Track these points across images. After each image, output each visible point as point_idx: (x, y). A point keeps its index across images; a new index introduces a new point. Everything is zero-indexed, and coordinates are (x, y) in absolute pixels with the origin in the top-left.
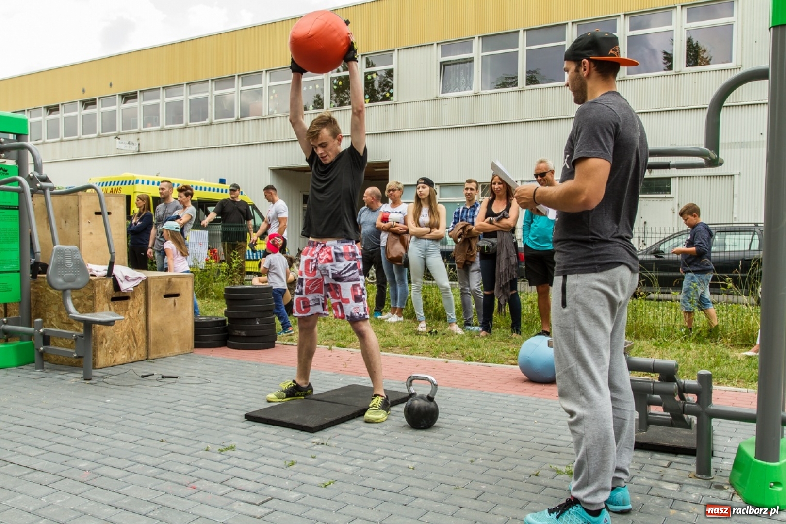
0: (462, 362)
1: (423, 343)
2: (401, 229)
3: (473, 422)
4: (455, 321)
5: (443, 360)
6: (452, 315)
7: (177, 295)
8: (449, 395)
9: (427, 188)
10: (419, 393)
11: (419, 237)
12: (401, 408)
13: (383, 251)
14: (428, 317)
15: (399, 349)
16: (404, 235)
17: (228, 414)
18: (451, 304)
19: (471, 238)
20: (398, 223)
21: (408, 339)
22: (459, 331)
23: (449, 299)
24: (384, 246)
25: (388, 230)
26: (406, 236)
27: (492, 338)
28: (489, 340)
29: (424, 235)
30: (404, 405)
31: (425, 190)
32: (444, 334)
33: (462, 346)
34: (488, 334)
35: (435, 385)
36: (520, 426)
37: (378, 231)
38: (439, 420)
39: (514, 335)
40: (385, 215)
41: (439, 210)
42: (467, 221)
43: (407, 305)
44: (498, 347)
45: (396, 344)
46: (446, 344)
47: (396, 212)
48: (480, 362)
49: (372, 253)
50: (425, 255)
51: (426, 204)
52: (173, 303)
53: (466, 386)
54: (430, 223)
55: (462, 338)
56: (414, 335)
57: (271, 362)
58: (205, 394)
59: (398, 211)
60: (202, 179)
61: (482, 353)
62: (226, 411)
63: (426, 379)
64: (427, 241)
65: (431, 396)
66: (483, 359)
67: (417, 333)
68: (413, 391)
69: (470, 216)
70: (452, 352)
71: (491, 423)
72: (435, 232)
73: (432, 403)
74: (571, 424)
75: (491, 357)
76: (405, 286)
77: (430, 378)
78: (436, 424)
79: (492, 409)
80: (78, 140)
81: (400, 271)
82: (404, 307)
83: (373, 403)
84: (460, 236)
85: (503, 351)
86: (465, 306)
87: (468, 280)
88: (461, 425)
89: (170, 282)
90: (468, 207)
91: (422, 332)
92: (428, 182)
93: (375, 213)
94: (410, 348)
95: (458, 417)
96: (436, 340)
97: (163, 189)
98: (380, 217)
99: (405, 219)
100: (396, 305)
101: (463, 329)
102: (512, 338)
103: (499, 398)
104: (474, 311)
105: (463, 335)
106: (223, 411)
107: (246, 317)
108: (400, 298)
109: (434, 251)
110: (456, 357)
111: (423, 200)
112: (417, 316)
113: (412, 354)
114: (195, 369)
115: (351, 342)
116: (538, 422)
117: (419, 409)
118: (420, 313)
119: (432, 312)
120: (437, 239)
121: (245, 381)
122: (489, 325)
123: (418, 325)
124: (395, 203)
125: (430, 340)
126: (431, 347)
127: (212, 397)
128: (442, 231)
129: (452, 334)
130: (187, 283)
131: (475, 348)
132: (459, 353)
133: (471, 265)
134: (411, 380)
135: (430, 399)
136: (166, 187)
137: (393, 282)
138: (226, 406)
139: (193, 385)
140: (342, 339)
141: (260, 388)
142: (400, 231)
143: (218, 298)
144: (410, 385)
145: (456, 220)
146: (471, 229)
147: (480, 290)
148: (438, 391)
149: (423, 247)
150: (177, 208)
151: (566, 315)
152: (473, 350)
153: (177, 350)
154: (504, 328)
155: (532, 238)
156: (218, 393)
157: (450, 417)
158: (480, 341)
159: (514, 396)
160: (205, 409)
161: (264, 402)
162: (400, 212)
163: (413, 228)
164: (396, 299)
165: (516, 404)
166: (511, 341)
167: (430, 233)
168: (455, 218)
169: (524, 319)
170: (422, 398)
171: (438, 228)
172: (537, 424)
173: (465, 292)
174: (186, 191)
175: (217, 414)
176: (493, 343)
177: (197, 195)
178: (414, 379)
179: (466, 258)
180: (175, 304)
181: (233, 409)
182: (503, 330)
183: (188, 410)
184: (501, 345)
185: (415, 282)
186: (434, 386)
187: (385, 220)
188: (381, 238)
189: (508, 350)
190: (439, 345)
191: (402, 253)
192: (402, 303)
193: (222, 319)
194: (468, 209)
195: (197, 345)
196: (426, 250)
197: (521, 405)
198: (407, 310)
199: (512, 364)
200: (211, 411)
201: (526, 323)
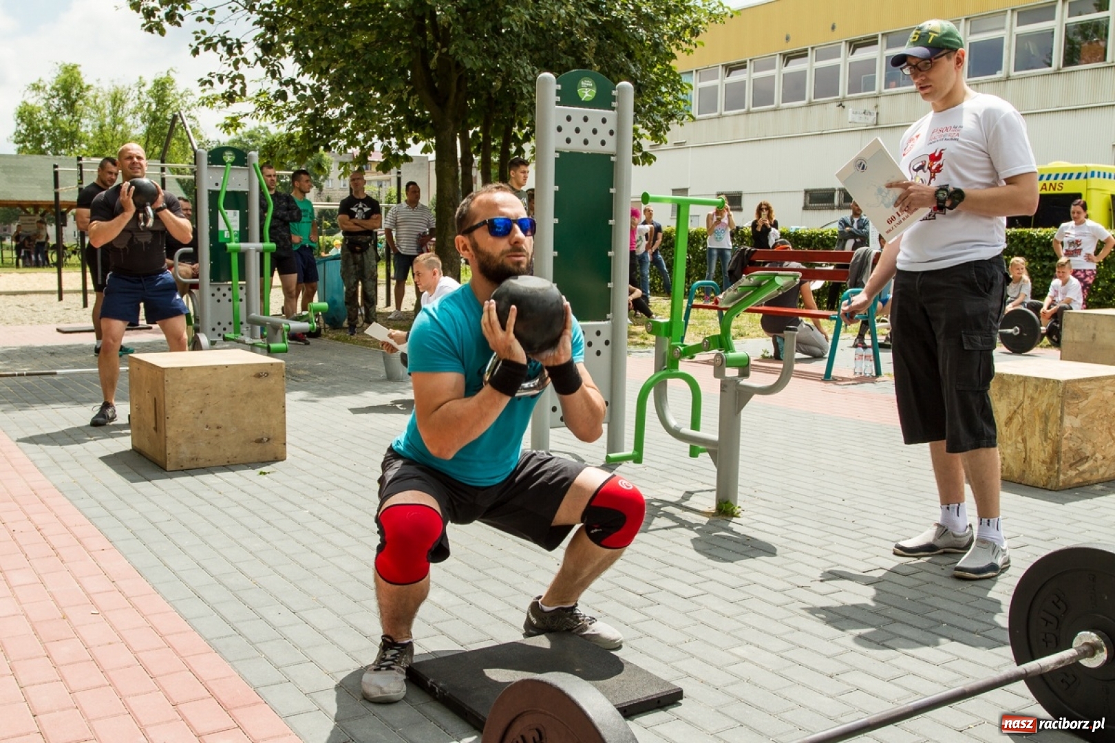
80: (775, 110)
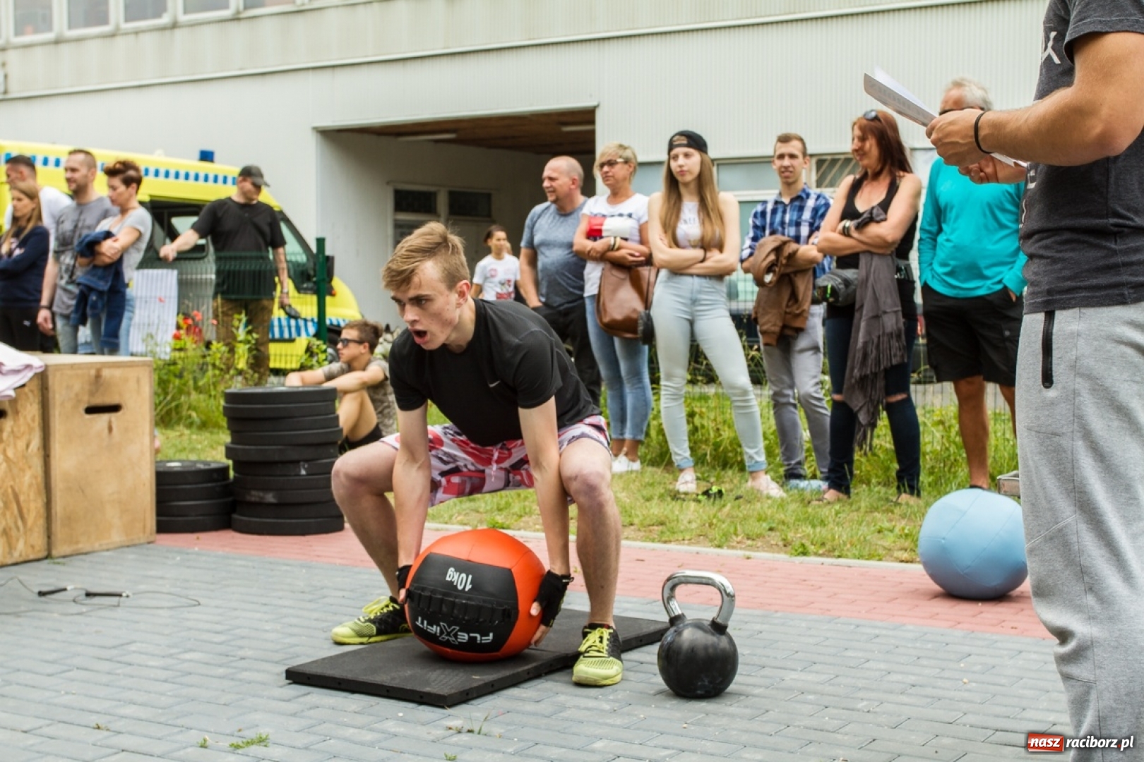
0: (782, 556)
1: (690, 516)
2: (632, 255)
3: (818, 683)
4: (764, 467)
5: (740, 553)
6: (756, 453)
7: (115, 408)
8: (758, 627)
9: (696, 157)
10: (691, 616)
11: (677, 271)
12: (649, 655)
13: (589, 307)
14: (699, 460)
15: (634, 530)
16: (640, 269)
17: (246, 670)
18: (754, 428)
19: (796, 273)
20: (626, 239)
21: (656, 509)
22: (775, 490)
23: (750, 416)
24: (593, 296)
25: (602, 257)
26: (645, 272)
27: (851, 504)
28: (847, 508)
29: (689, 267)
30: (655, 648)
31: (690, 163)
32: (738, 498)
33: (783, 523)
34: (841, 496)
35: (728, 595)
36: (929, 691)
37: (579, 261)
38: (737, 678)
39: (905, 497)
40: (595, 221)
41: (723, 207)
42: (783, 234)
43: (647, 434)
44: (868, 525)
45: (628, 520)
46: (745, 518)
47: (621, 215)
48: (828, 556)
49: (566, 313)
50: (692, 314)
51: (691, 193)
52: (105, 425)
53: (798, 607)
54: (702, 239)
55: (782, 504)
56: (669, 499)
57: (338, 561)
58: (190, 629)
59: (626, 212)
60: (159, 152)
61: (829, 536)
62: (242, 664)
63: (708, 582)
64: (696, 280)
65: (719, 621)
66: (833, 551)
67: (675, 496)
68: (678, 611)
69: (791, 221)
70: (759, 536)
71: (860, 685)
72: (716, 259)
73: (724, 638)
74: (1063, 660)
75: (852, 545)
76: (643, 388)
77: (718, 578)
78: (732, 687)
79: (860, 654)
81: (633, 353)
82: (642, 437)
83: (588, 644)
84: (769, 269)
85: (879, 532)
86: (785, 434)
87: (789, 371)
88: (791, 689)
89: (98, 376)
90: (786, 200)
91: (686, 494)
92: (696, 142)
93: (570, 220)
94: (660, 528)
95: (782, 673)
96: (720, 510)
97: (73, 170)
98: (583, 227)
99: (642, 230)
100: (622, 434)
101: (782, 486)
102: (900, 504)
103: (877, 632)
104: (806, 446)
105: (782, 499)
106: (234, 664)
107: (277, 458)
108: (633, 417)
109: (714, 303)
110: (771, 547)
111: (686, 185)
112: (674, 458)
113: (665, 542)
114: (162, 578)
115: (521, 516)
116: (970, 682)
117: (693, 651)
118: (681, 451)
119: (708, 450)
120: (719, 276)
121: (281, 602)
122: (845, 475)
123: (676, 480)
124: (617, 194)
125: (708, 509)
126: (711, 525)
127: (205, 636)
128: (729, 256)
129: (756, 496)
130: (138, 381)
131: (814, 526)
132: (775, 538)
133: (795, 338)
134: (672, 584)
135: (718, 628)
136: (82, 163)
137: (617, 381)
138: (241, 653)
139: (161, 612)
140: (499, 510)
141: (315, 615)
142: (631, 258)
143: (204, 426)
144: (671, 597)
145: (759, 231)
146: (795, 252)
147: (821, 396)
148: (736, 610)
149: (689, 295)
150: (105, 215)
151: (1053, 403)
152: (809, 530)
153: (117, 537)
154: (879, 483)
155: (940, 270)
156: (219, 628)
157: (766, 672)
158: (826, 512)
159: (910, 627)
160: (191, 661)
161: (329, 644)
162: (630, 216)
163: (663, 251)
164: (623, 420)
165: (918, 645)
166: (897, 510)
167: (703, 261)
168: (755, 227)
169: (926, 463)
170: (698, 625)
171: (720, 247)
172: (968, 686)
173: (783, 400)
174: (125, 174)
175: (221, 671)
176: (855, 515)
177: (151, 188)
178: (681, 583)
179: (784, 320)
180: (110, 429)
181: (256, 660)
182: (876, 489)
183: (151, 663)
184: (874, 519)
185: (669, 377)
186: (728, 598)
187: (594, 234)
188: (586, 277)
189: (891, 531)
190: (728, 520)
191: (635, 311)
192: (637, 427)
193: (221, 465)
194: (785, 206)
195: (162, 528)
196: (694, 302)
197: (929, 646)
198: (648, 446)
199: (902, 561)
200: (207, 664)
201: (931, 473)
